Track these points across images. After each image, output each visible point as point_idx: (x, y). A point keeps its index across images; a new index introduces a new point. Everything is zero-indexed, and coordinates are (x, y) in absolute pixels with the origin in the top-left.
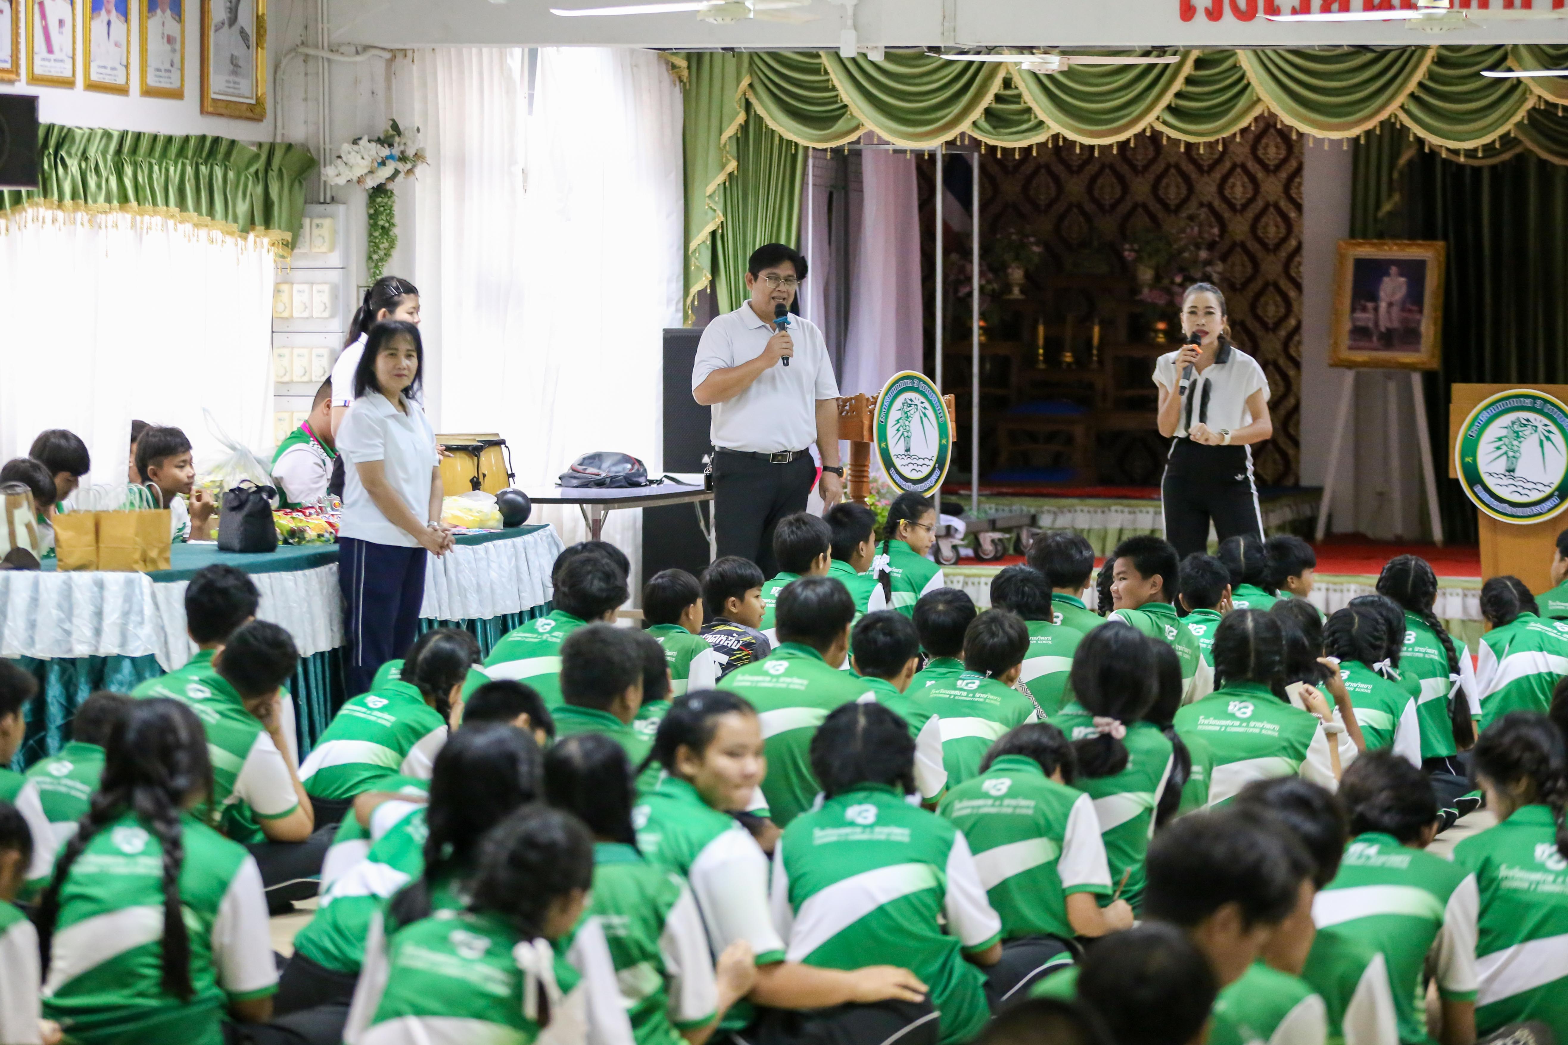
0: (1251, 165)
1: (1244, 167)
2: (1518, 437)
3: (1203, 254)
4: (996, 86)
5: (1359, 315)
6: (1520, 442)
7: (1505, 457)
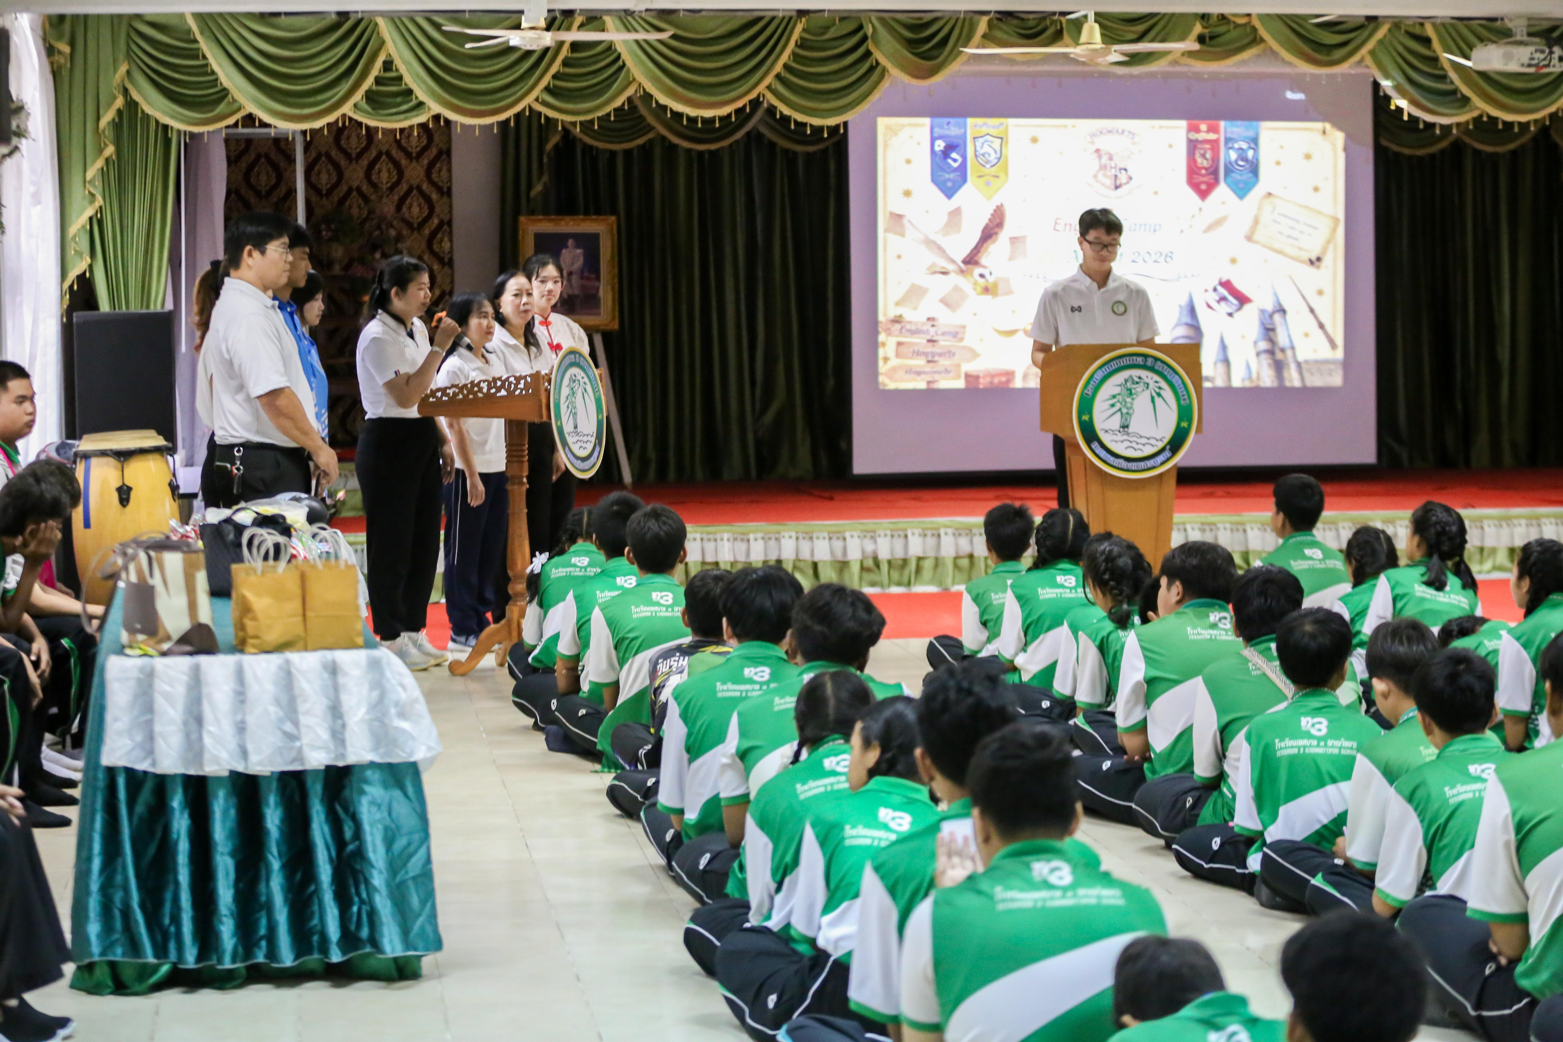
2: (1131, 394)
4: (376, 70)
6: (1133, 399)
7: (1119, 413)
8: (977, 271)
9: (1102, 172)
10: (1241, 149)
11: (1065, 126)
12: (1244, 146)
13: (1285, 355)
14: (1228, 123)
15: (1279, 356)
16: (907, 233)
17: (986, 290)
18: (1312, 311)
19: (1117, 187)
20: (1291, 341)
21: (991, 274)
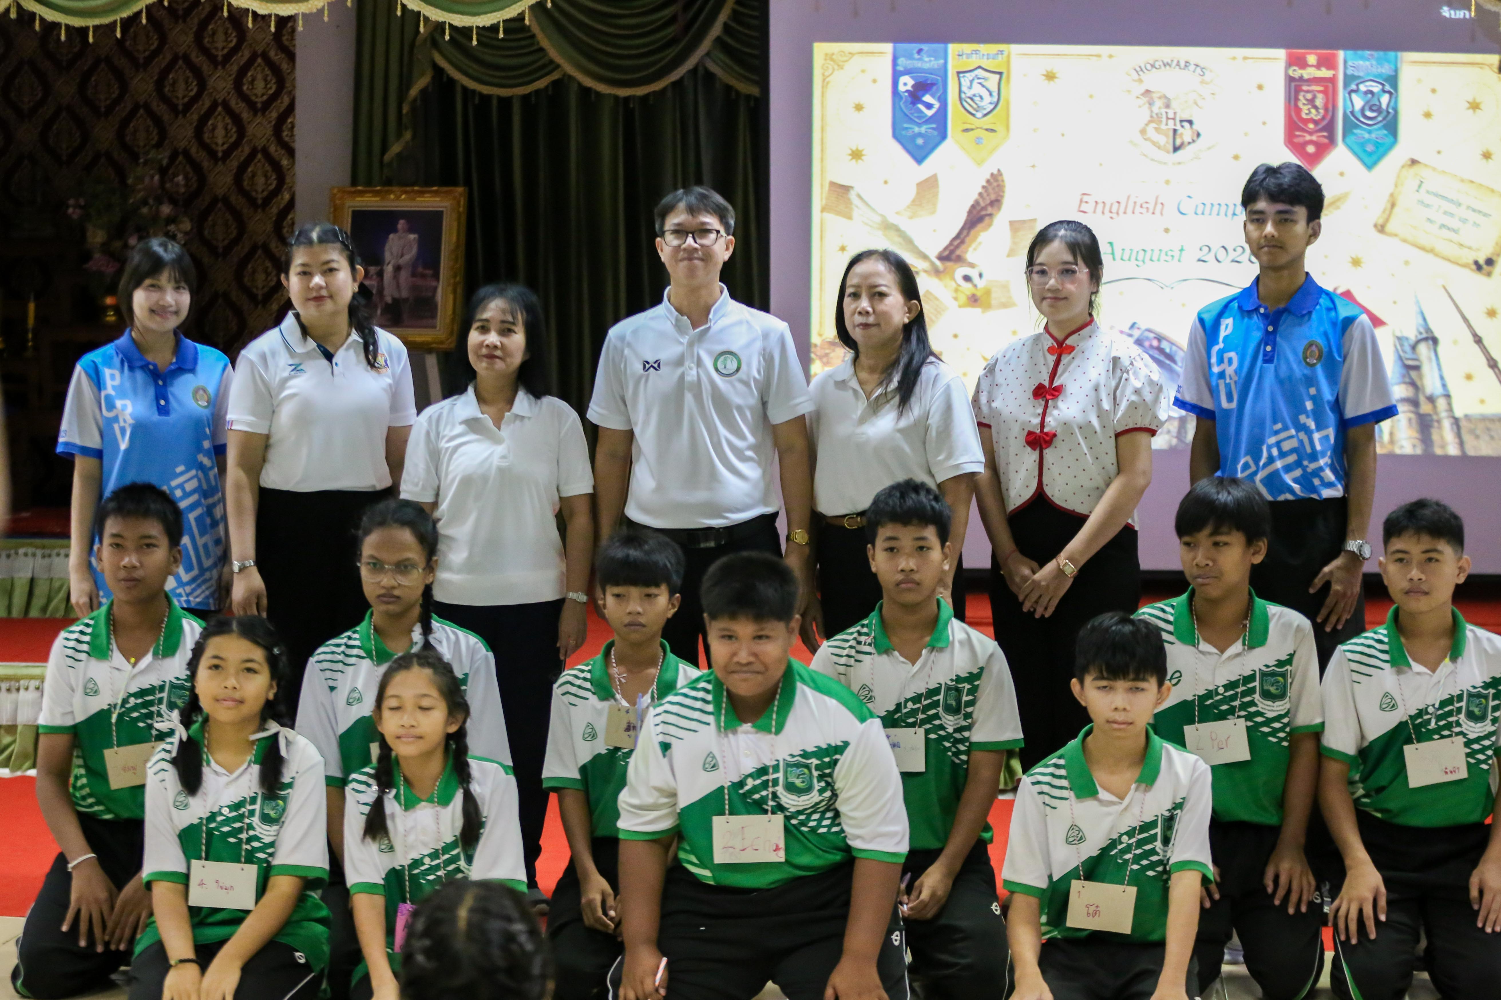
0: (234, 103)
1: (226, 104)
8: (961, 271)
9: (1154, 125)
10: (1371, 92)
11: (1099, 56)
12: (1376, 88)
13: (1435, 407)
14: (1350, 53)
15: (1425, 408)
16: (856, 213)
17: (974, 300)
18: (1478, 340)
19: (1176, 149)
20: (1444, 386)
21: (981, 275)
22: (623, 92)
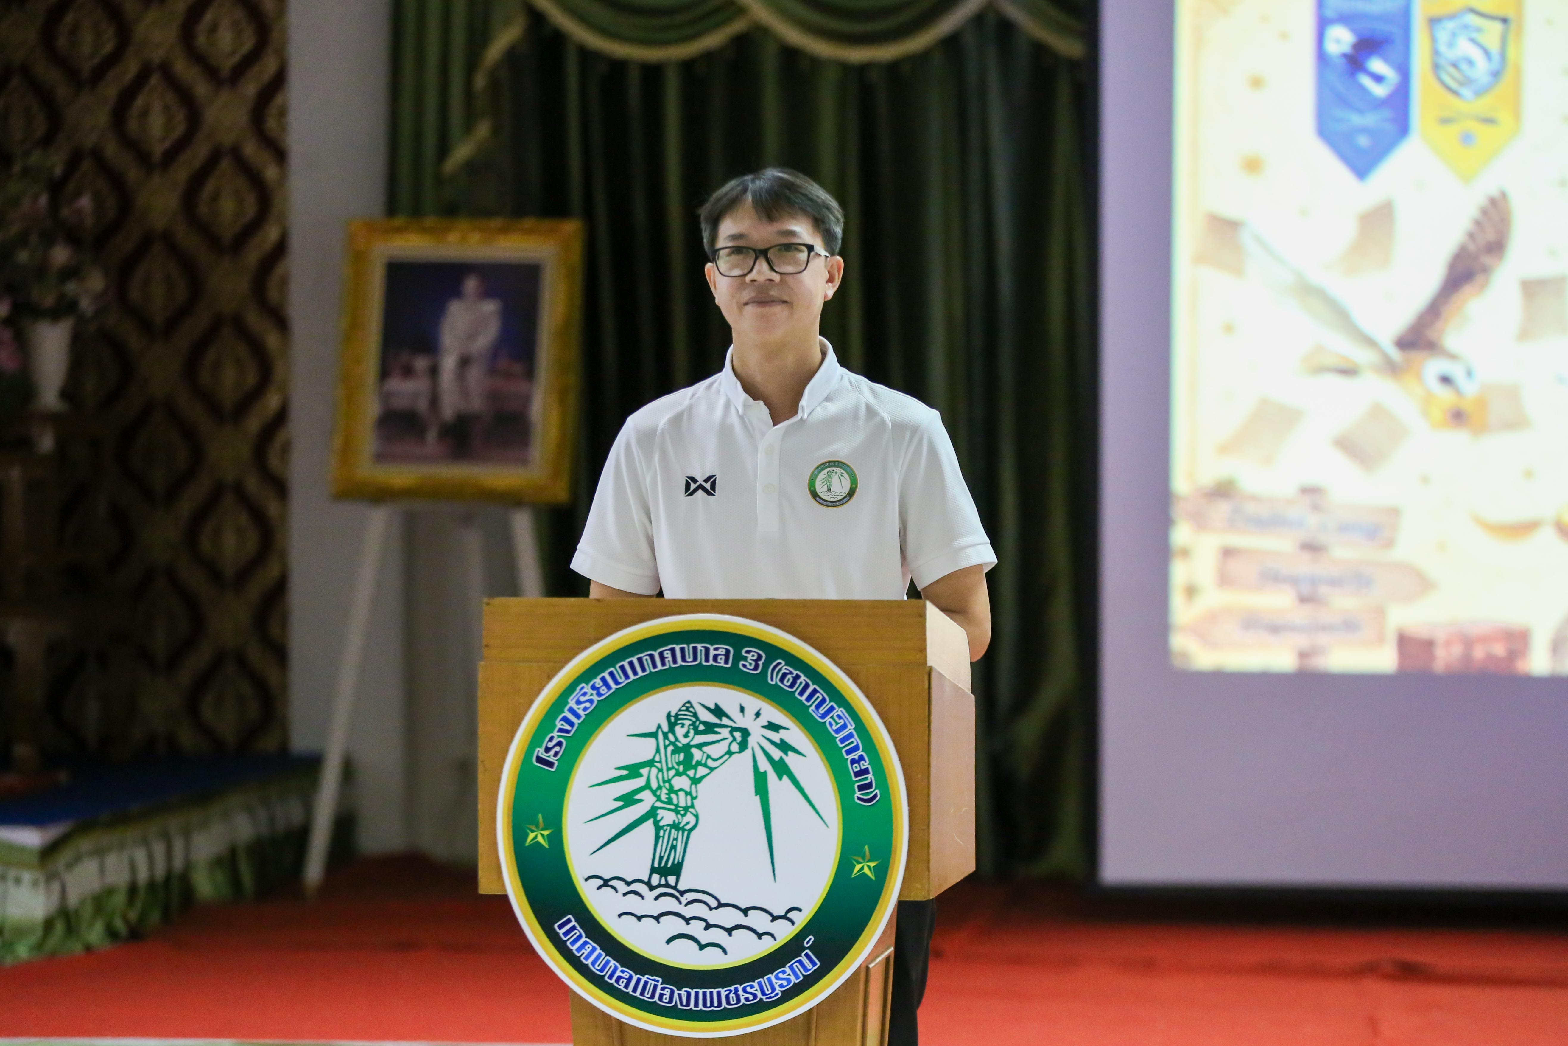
0: (181, 67)
1: (166, 70)
2: (688, 763)
3: (61, 255)
5: (399, 385)
6: (696, 781)
7: (649, 825)
8: (1433, 367)
16: (1251, 267)
17: (1458, 417)
21: (1469, 374)
22: (857, 55)
